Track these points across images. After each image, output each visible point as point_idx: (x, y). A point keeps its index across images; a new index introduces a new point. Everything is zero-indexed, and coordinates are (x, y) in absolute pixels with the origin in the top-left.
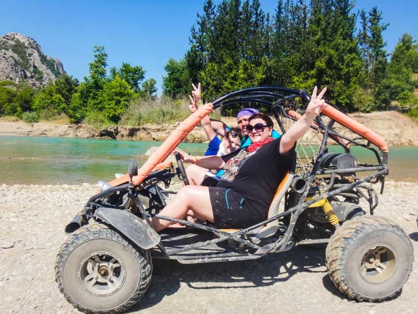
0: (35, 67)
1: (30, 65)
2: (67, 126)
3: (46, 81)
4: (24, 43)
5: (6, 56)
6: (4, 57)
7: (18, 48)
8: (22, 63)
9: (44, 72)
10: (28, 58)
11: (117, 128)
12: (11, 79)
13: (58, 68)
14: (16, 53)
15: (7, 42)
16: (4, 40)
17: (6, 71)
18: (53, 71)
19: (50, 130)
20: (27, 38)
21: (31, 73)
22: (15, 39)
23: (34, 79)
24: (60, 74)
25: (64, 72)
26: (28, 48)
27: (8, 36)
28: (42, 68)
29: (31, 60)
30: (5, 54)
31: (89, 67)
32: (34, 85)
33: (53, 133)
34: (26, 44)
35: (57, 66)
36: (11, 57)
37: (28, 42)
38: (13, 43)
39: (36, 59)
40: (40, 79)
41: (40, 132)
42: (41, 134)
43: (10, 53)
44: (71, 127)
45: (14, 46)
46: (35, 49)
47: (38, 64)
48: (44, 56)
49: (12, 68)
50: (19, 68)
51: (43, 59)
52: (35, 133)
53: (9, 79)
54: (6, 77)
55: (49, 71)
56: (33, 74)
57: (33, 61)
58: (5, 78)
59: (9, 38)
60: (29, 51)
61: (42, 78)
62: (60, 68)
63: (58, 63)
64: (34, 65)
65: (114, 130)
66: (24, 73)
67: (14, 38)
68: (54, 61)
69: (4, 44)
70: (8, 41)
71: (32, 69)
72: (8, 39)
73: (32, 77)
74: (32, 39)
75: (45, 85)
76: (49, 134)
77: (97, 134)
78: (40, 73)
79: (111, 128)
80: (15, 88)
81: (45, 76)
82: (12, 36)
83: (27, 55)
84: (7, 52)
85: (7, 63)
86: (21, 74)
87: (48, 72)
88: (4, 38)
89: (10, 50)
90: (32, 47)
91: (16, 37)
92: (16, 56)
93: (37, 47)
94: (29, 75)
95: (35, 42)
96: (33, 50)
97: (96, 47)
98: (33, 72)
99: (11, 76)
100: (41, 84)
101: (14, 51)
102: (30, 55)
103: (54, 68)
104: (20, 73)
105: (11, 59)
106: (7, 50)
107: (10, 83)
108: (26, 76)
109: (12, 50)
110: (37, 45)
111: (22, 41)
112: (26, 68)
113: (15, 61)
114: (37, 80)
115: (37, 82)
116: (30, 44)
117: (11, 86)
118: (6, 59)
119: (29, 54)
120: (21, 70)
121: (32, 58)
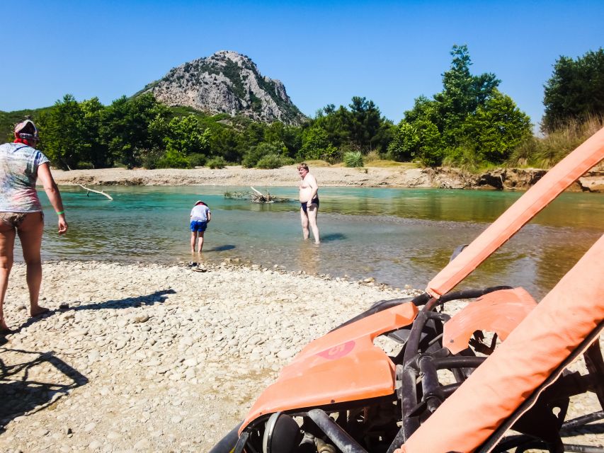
0: (251, 93)
1: (246, 91)
2: (420, 170)
3: (266, 111)
4: (236, 63)
5: (217, 82)
6: (214, 84)
7: (231, 70)
8: (236, 90)
9: (263, 99)
10: (243, 82)
11: (506, 171)
12: (224, 111)
13: (279, 92)
14: (228, 77)
15: (217, 64)
16: (213, 61)
17: (218, 101)
18: (273, 96)
19: (394, 177)
20: (240, 56)
21: (247, 102)
22: (226, 59)
23: (251, 110)
24: (282, 100)
25: (287, 97)
26: (242, 69)
27: (216, 56)
28: (260, 93)
29: (246, 84)
30: (215, 80)
31: (442, 79)
32: (251, 117)
33: (399, 181)
34: (240, 64)
35: (278, 90)
36: (222, 82)
37: (241, 61)
38: (224, 64)
39: (252, 83)
40: (258, 109)
41: (379, 180)
42: (381, 184)
43: (221, 77)
44: (426, 172)
45: (226, 68)
46: (250, 69)
47: (256, 89)
48: (261, 77)
49: (225, 97)
50: (233, 97)
51: (261, 81)
52: (373, 183)
53: (221, 112)
54: (218, 110)
55: (268, 97)
56: (249, 103)
57: (248, 85)
58: (216, 111)
59: (219, 58)
60: (244, 73)
61: (260, 107)
62: (282, 92)
63: (278, 85)
64: (250, 90)
65: (502, 175)
66: (240, 102)
67: (225, 57)
68: (274, 84)
69: (213, 67)
70: (218, 62)
71: (247, 96)
72: (218, 60)
73: (248, 107)
74: (246, 57)
75: (264, 116)
76: (393, 183)
77: (474, 183)
78: (259, 101)
79: (496, 172)
80: (231, 122)
81: (264, 104)
82: (222, 55)
83: (242, 78)
84: (217, 77)
85: (218, 91)
86: (236, 104)
87: (267, 100)
88: (213, 58)
89: (221, 73)
90: (247, 67)
91: (227, 55)
92: (228, 80)
93: (253, 67)
94: (245, 104)
95: (249, 60)
96: (248, 70)
97: (455, 47)
98: (249, 100)
99: (223, 107)
100: (259, 115)
101: (226, 74)
102: (245, 78)
103: (274, 93)
104: (233, 104)
105: (223, 85)
106: (218, 74)
107: (224, 116)
108: (241, 107)
109: (224, 73)
110: (253, 63)
111: (234, 61)
112: (240, 95)
113: (228, 87)
114: (254, 110)
115: (255, 113)
116: (243, 63)
117: (226, 121)
118: (217, 86)
119: (243, 77)
120: (236, 99)
121: (247, 81)
